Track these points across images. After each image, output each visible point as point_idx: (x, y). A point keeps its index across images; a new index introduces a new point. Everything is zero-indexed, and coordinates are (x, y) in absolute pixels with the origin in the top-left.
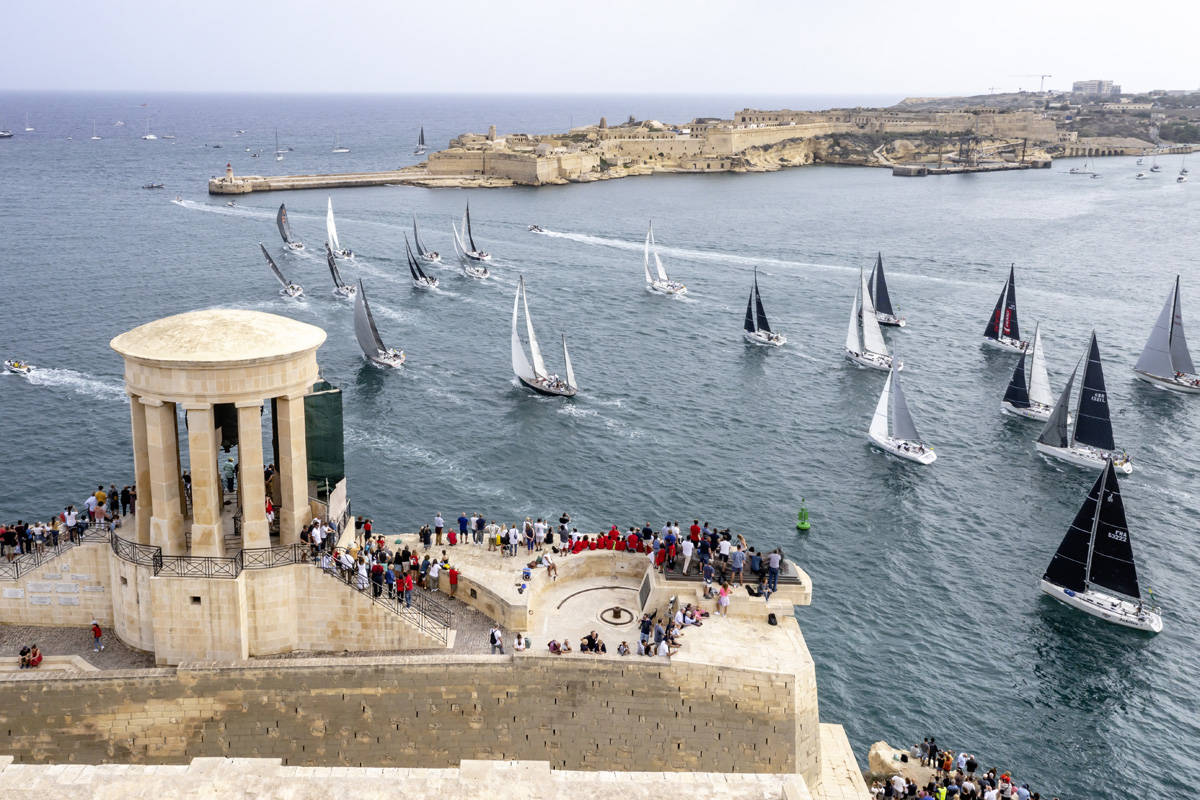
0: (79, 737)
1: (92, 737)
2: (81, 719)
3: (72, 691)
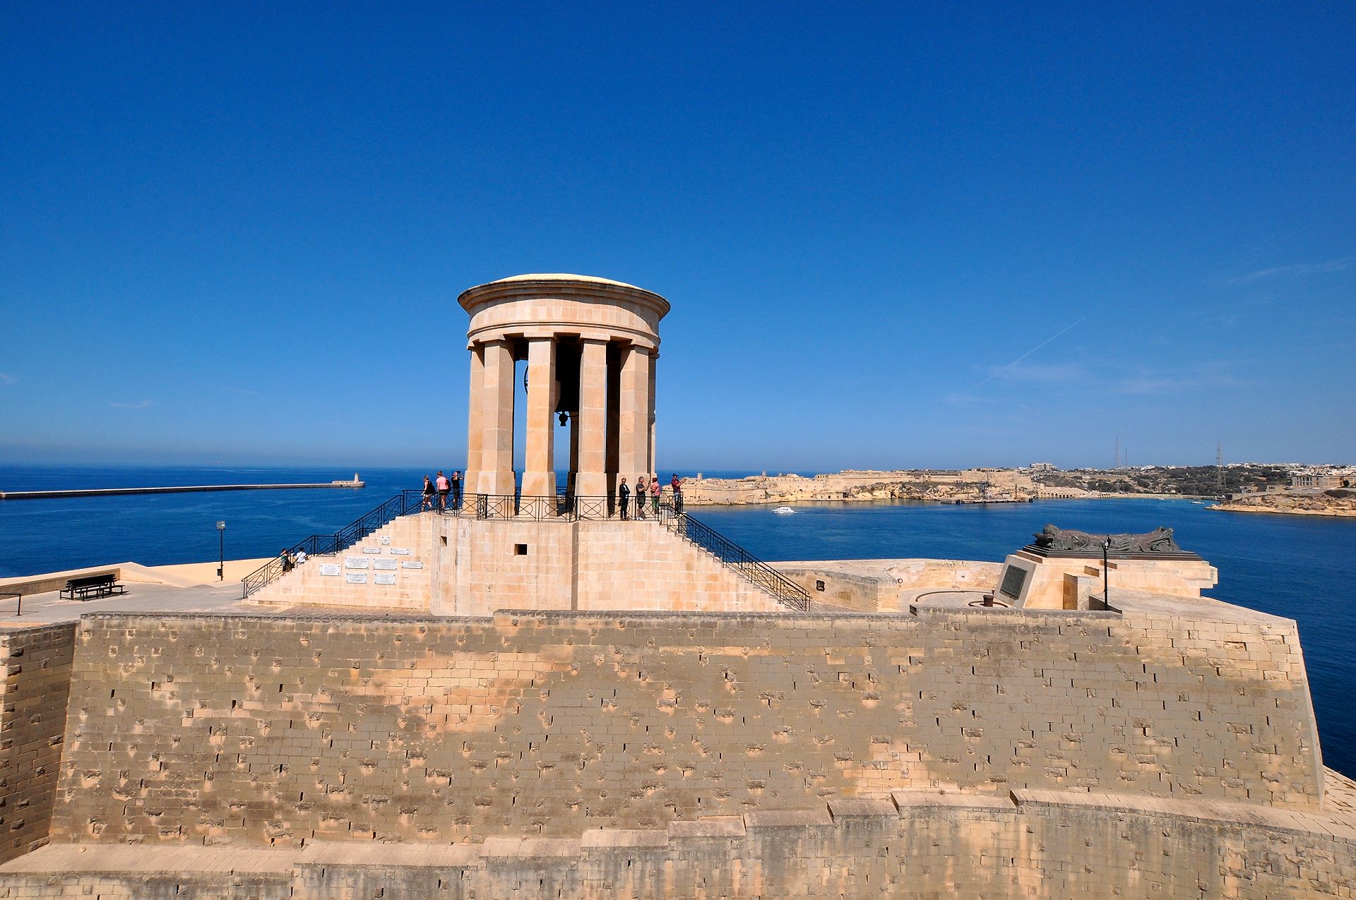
0: (363, 698)
1: (381, 698)
2: (370, 675)
3: (363, 635)
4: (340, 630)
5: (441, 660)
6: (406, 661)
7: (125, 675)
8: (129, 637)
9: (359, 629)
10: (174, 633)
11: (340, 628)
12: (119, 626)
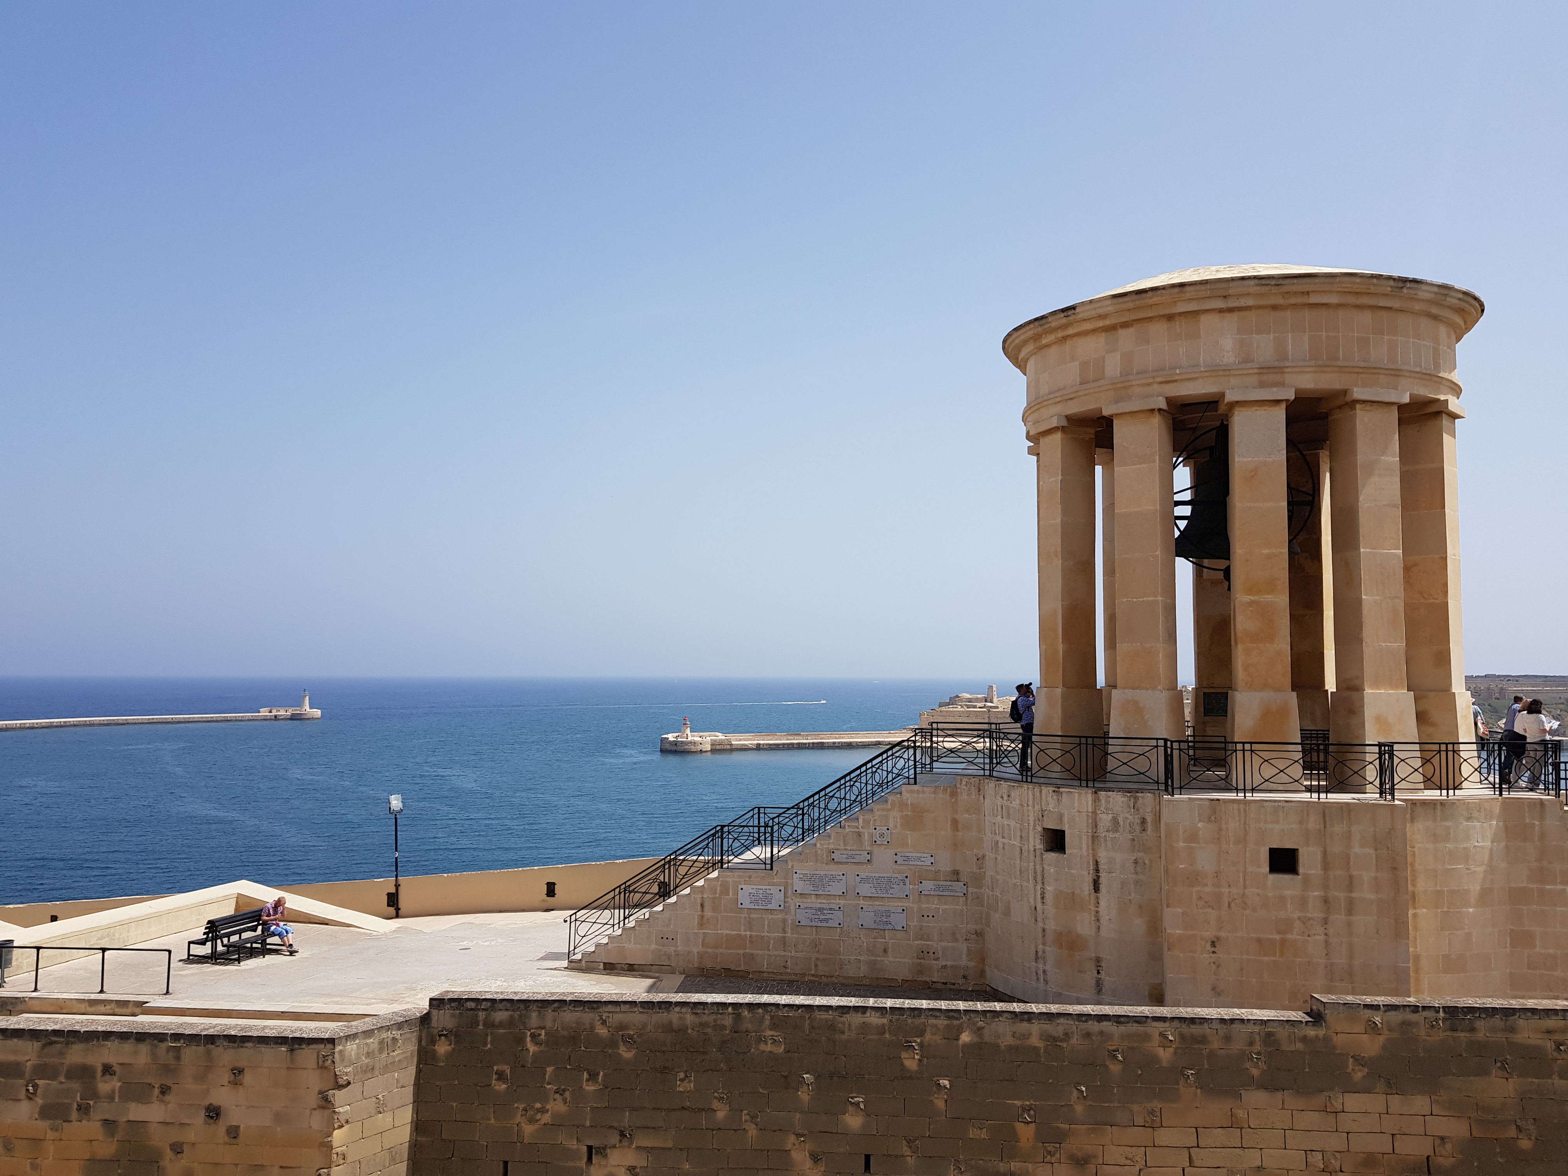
2: (1060, 1138)
3: (1036, 1049)
4: (987, 1037)
5: (1218, 1109)
6: (1135, 1107)
7: (528, 1129)
8: (532, 1048)
9: (1028, 1036)
10: (629, 1041)
11: (986, 1032)
12: (511, 1023)
